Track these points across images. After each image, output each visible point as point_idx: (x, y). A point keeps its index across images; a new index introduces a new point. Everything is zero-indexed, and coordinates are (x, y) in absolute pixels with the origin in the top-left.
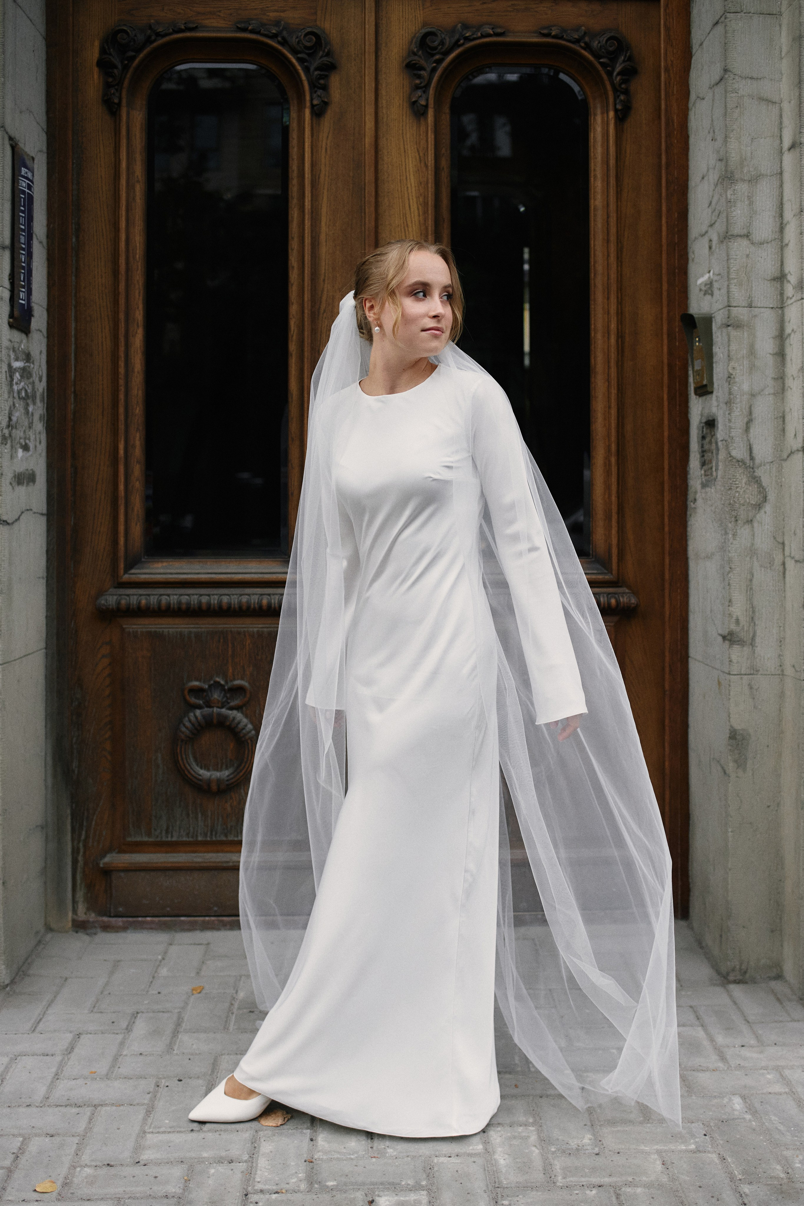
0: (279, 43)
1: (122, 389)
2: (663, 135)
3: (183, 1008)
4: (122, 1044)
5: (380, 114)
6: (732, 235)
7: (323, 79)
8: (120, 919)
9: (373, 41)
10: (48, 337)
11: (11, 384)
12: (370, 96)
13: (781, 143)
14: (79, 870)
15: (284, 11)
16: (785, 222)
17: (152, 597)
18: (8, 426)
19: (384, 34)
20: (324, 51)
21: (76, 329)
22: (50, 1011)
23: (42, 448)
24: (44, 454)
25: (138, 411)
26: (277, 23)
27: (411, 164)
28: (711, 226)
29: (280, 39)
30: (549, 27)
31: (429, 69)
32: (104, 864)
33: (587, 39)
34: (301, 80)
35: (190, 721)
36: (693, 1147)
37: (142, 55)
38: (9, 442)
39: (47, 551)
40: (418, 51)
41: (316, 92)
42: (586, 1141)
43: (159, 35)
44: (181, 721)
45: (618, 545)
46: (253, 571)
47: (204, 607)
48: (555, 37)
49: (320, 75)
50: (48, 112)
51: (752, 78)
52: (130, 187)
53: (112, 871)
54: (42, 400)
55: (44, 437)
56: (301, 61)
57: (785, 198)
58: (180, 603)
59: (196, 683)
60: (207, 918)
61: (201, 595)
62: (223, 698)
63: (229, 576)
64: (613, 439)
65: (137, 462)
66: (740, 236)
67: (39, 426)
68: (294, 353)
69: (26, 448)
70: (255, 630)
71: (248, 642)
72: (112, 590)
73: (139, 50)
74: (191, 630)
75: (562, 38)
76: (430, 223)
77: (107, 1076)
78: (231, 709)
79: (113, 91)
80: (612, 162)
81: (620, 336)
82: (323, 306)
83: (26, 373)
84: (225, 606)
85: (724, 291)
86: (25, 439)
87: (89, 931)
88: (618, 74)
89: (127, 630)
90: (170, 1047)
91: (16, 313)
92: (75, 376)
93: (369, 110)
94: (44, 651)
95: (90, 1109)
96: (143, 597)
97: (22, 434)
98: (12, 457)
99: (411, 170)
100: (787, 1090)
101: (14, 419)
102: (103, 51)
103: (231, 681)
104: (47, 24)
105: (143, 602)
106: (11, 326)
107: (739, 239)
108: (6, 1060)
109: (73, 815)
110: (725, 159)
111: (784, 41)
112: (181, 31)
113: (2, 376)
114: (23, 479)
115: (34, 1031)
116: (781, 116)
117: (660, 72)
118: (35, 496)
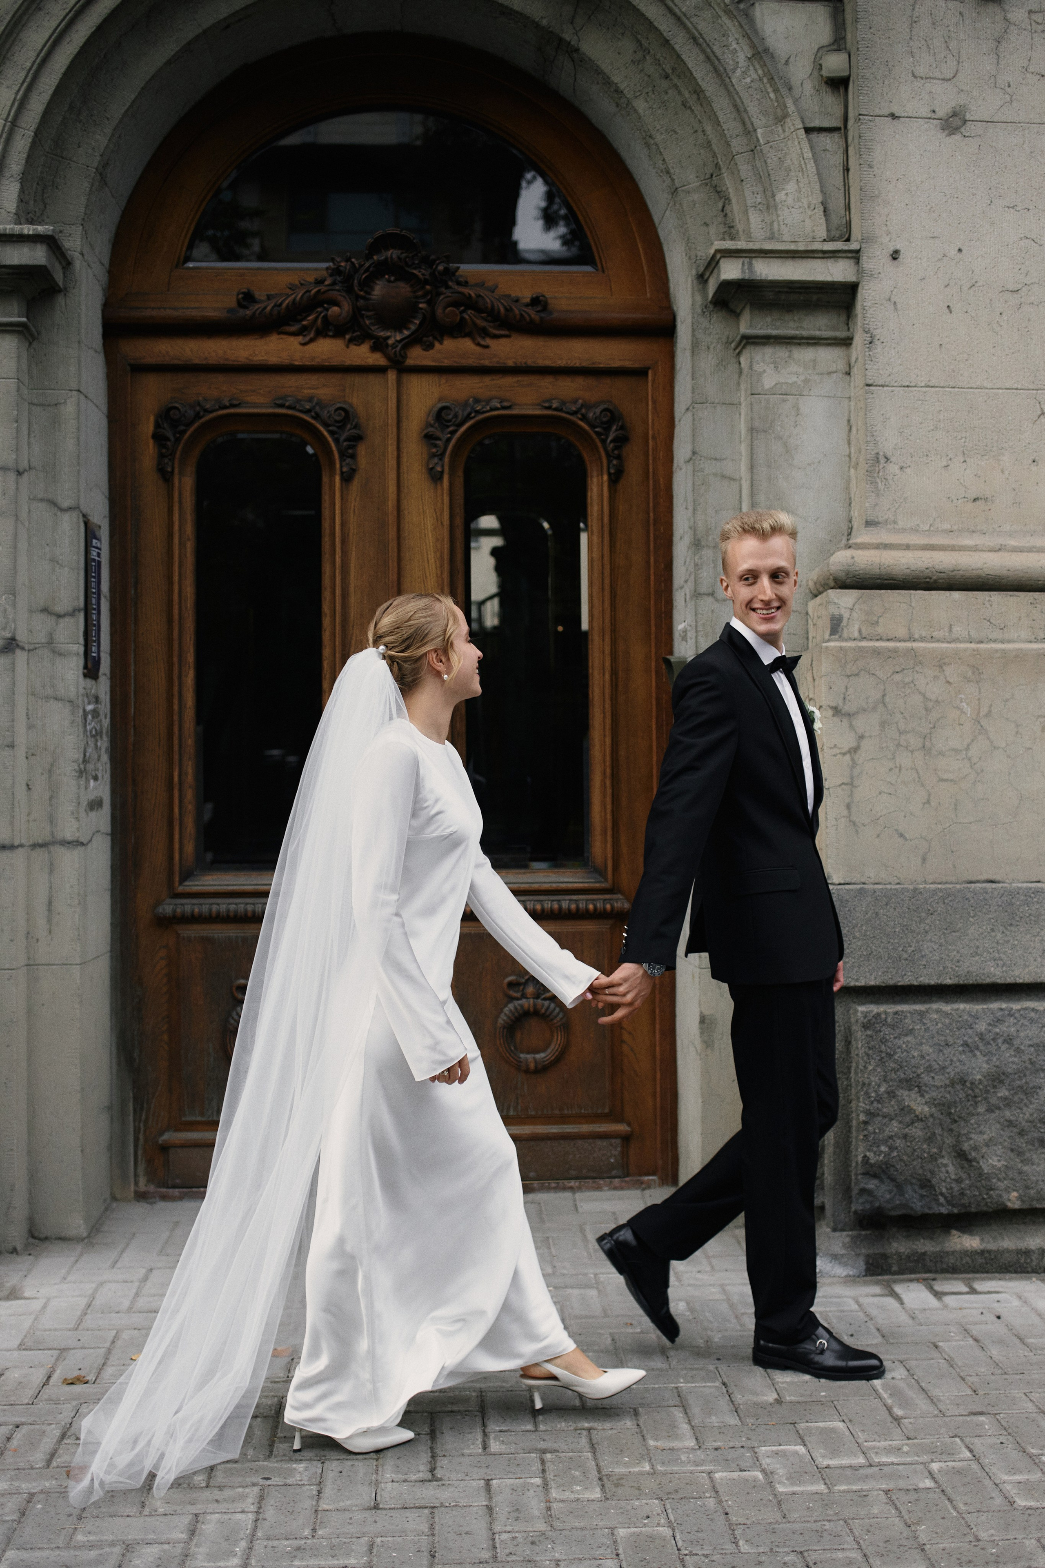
0: (313, 418)
2: (651, 495)
5: (402, 479)
6: (700, 594)
7: (351, 448)
8: (177, 1190)
9: (395, 415)
10: (111, 678)
11: (85, 726)
12: (392, 463)
14: (140, 1147)
15: (316, 389)
17: (204, 906)
18: (83, 762)
19: (404, 408)
20: (352, 424)
21: (135, 670)
22: (124, 1255)
23: (107, 776)
24: (109, 781)
26: (310, 399)
27: (429, 522)
28: (686, 582)
29: (313, 414)
30: (549, 401)
31: (444, 439)
32: (162, 1141)
33: (583, 411)
34: (332, 451)
37: (192, 429)
38: (84, 775)
39: (113, 866)
40: (434, 423)
41: (345, 460)
43: (206, 411)
44: (230, 1015)
45: (613, 857)
47: (250, 914)
48: (556, 409)
49: (349, 445)
50: (109, 481)
51: (716, 459)
52: (182, 545)
53: (169, 1147)
54: (107, 735)
55: (108, 766)
56: (332, 433)
61: (247, 904)
64: (608, 764)
65: (190, 788)
66: (706, 595)
67: (105, 758)
69: (96, 778)
72: (169, 900)
73: (189, 425)
75: (561, 410)
76: (446, 575)
79: (166, 460)
80: (606, 519)
81: (614, 673)
83: (95, 713)
85: (693, 640)
86: (95, 770)
87: (149, 1201)
88: (611, 441)
89: (181, 934)
91: (90, 665)
92: (135, 713)
93: (392, 476)
94: (109, 954)
96: (196, 906)
97: (93, 767)
98: (86, 789)
99: (429, 528)
101: (88, 754)
102: (157, 425)
104: (109, 403)
105: (196, 910)
106: (85, 676)
107: (706, 598)
108: (94, 1285)
109: (135, 1099)
110: (693, 528)
111: (743, 428)
112: (225, 407)
113: (79, 720)
114: (94, 805)
115: (113, 1267)
116: (740, 492)
117: (648, 440)
118: (102, 819)
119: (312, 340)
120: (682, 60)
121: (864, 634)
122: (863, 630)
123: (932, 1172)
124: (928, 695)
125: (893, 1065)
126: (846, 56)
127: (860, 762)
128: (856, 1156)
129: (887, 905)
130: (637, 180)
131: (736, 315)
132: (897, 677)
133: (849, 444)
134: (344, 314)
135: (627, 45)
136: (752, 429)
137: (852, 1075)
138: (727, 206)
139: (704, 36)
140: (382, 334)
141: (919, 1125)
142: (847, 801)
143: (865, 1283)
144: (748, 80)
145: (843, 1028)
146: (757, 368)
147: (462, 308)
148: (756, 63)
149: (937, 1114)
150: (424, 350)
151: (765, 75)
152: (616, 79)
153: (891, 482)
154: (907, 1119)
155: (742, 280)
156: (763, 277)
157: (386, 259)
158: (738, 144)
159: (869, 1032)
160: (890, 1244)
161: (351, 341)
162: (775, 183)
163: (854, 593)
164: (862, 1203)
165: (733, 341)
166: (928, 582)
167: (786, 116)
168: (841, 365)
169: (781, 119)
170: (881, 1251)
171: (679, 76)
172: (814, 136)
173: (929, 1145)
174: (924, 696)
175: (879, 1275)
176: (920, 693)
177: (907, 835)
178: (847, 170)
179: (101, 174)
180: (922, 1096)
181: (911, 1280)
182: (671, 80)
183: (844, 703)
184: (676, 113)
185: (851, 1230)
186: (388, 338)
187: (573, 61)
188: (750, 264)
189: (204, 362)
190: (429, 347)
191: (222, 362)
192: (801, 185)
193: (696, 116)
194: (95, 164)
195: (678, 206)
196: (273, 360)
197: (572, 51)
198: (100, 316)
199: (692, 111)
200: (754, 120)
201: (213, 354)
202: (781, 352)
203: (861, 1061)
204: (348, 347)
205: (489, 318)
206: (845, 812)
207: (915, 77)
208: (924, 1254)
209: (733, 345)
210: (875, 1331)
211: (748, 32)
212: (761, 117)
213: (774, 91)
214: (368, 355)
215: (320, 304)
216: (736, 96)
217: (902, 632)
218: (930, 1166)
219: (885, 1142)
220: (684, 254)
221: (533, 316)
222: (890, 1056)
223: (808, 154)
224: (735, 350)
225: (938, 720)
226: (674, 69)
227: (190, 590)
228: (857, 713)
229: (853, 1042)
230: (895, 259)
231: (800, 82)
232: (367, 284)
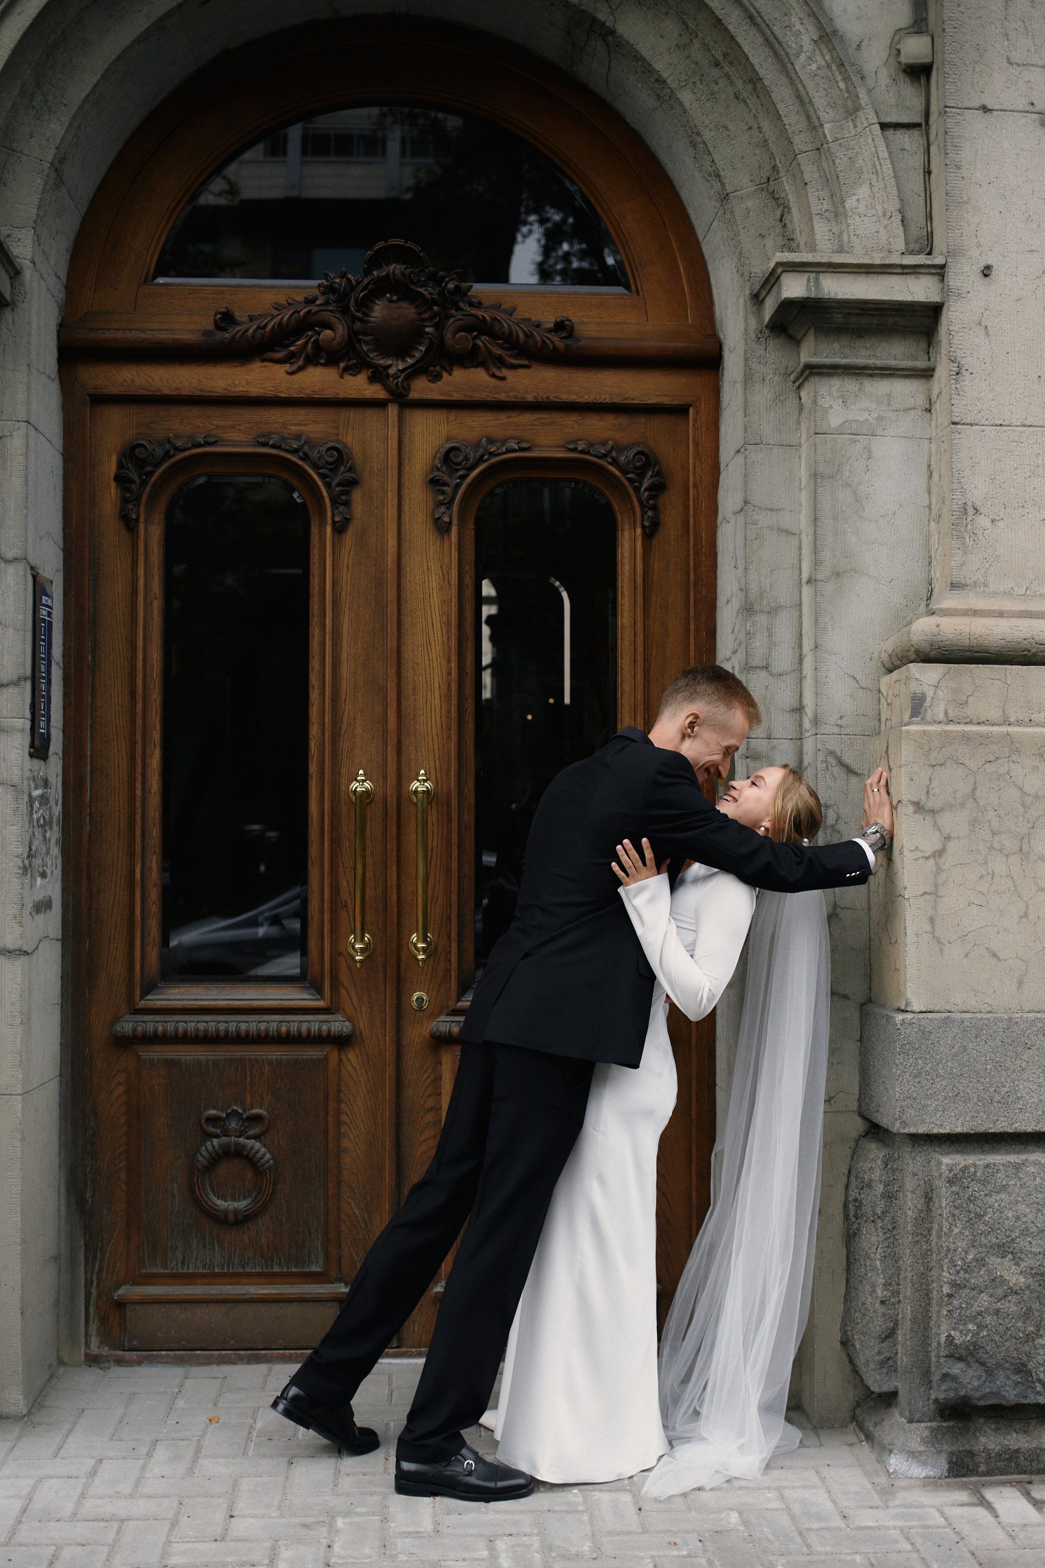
0: (300, 458)
1: (139, 812)
2: (691, 552)
3: (202, 1436)
4: (144, 1467)
5: (403, 531)
6: (751, 667)
7: (344, 494)
8: (134, 1353)
9: (396, 457)
10: (64, 758)
11: (31, 815)
12: (392, 512)
13: (800, 574)
14: (92, 1302)
15: (306, 425)
16: (804, 653)
17: (169, 1024)
18: (29, 857)
19: (407, 449)
20: (346, 467)
21: (92, 749)
22: (70, 1439)
23: (58, 873)
24: (60, 878)
25: (155, 833)
26: (298, 437)
27: (434, 583)
28: (734, 653)
29: (301, 454)
30: (574, 442)
31: (452, 486)
32: (118, 1296)
33: (614, 454)
34: (322, 497)
35: (207, 1150)
36: (685, 1553)
37: (160, 471)
38: (29, 872)
39: (62, 977)
40: (441, 466)
41: (337, 508)
42: (586, 1548)
43: (177, 449)
44: (198, 1150)
46: (271, 997)
47: (222, 1034)
48: (582, 452)
49: (342, 491)
50: (64, 529)
51: (771, 510)
52: (148, 604)
53: (125, 1304)
54: (58, 824)
55: (59, 861)
56: (322, 476)
57: (804, 632)
58: (197, 1030)
59: (213, 1112)
60: (224, 1352)
61: (219, 1022)
62: (241, 1126)
63: (248, 1002)
65: (154, 885)
66: (760, 668)
67: (56, 851)
68: (314, 774)
69: (43, 875)
70: (274, 1057)
71: (267, 1069)
72: (128, 1017)
73: (157, 465)
74: (209, 1057)
75: (588, 453)
76: (454, 642)
77: (131, 1496)
78: (249, 1138)
79: (130, 506)
80: (639, 580)
82: (344, 727)
83: (44, 800)
84: (243, 1034)
86: (43, 866)
87: (102, 1365)
88: (646, 490)
89: (143, 1057)
90: (191, 1471)
91: (37, 743)
92: (91, 799)
93: (392, 528)
94: (58, 1078)
95: (118, 1523)
96: (159, 1024)
97: (40, 862)
98: (32, 888)
99: (434, 587)
100: (784, 1507)
101: (34, 848)
102: (120, 465)
103: (249, 1110)
104: (64, 439)
105: (160, 1029)
106: (31, 756)
107: (758, 670)
108: (31, 1482)
109: (86, 1246)
110: (745, 590)
111: (803, 473)
112: (200, 445)
113: (24, 807)
114: (41, 907)
115: (56, 1456)
116: (800, 548)
117: (688, 488)
118: (52, 922)
119: (300, 369)
120: (737, 43)
121: (951, 716)
122: (950, 711)
123: (1028, 1355)
124: (1027, 788)
125: (982, 1227)
126: (929, 39)
127: (945, 868)
128: (939, 1334)
129: (976, 1037)
130: (678, 189)
131: (795, 342)
132: (990, 768)
133: (929, 493)
134: (338, 339)
135: (671, 27)
136: (816, 475)
137: (934, 1237)
138: (786, 215)
139: (763, 14)
140: (381, 362)
141: (1014, 1299)
142: (929, 914)
143: (949, 1487)
144: (814, 67)
145: (922, 1182)
146: (823, 402)
147: (475, 333)
148: (822, 46)
149: (1035, 1286)
150: (430, 381)
151: (834, 61)
152: (658, 66)
153: (981, 537)
154: (1000, 1292)
155: (808, 298)
156: (832, 296)
157: (388, 275)
158: (801, 142)
159: (954, 1189)
160: (977, 1438)
161: (345, 369)
162: (844, 187)
163: (940, 668)
164: (946, 1391)
165: (792, 373)
166: (1025, 655)
167: (857, 108)
168: (920, 401)
169: (852, 111)
170: (967, 1447)
171: (731, 63)
172: (890, 133)
173: (1024, 1323)
174: (1021, 790)
175: (964, 1476)
176: (1017, 786)
177: (1000, 955)
178: (928, 172)
179: (56, 170)
180: (1017, 1264)
181: (1003, 1483)
182: (722, 68)
183: (928, 799)
184: (728, 107)
185: (930, 1421)
186: (390, 366)
187: (608, 46)
188: (817, 280)
189: (175, 393)
190: (437, 378)
191: (197, 393)
192: (875, 189)
193: (750, 111)
194: (50, 158)
195: (728, 216)
196: (255, 391)
197: (607, 34)
198: (55, 338)
199: (746, 104)
200: (822, 114)
201: (186, 384)
202: (850, 385)
203: (945, 1223)
204: (342, 378)
205: (506, 345)
206: (928, 928)
207: (1011, 64)
208: (1017, 1451)
209: (792, 377)
210: (970, 1555)
211: (815, 9)
212: (828, 110)
213: (844, 79)
214: (366, 386)
215: (311, 327)
216: (799, 86)
217: (995, 714)
218: (1026, 1348)
219: (973, 1319)
220: (735, 271)
221: (557, 343)
222: (979, 1216)
223: (884, 154)
224: (794, 382)
225: (1038, 818)
226: (725, 55)
227: (156, 656)
228: (942, 809)
229: (935, 1199)
230: (986, 276)
231: (874, 69)
232: (365, 304)
